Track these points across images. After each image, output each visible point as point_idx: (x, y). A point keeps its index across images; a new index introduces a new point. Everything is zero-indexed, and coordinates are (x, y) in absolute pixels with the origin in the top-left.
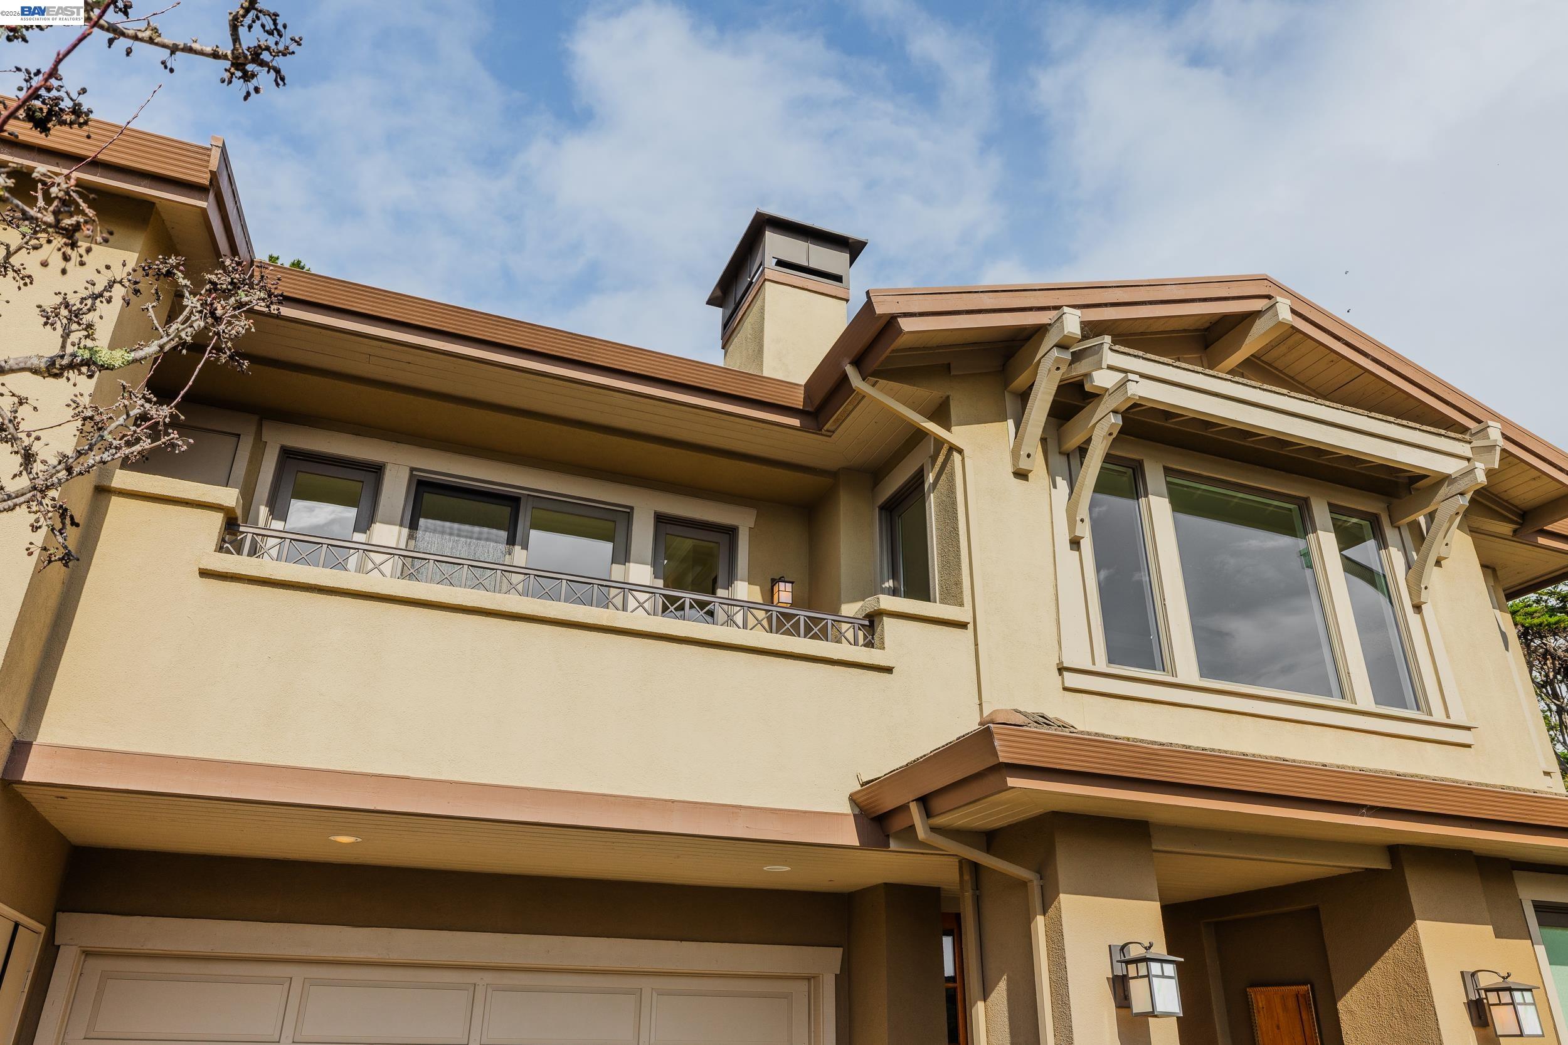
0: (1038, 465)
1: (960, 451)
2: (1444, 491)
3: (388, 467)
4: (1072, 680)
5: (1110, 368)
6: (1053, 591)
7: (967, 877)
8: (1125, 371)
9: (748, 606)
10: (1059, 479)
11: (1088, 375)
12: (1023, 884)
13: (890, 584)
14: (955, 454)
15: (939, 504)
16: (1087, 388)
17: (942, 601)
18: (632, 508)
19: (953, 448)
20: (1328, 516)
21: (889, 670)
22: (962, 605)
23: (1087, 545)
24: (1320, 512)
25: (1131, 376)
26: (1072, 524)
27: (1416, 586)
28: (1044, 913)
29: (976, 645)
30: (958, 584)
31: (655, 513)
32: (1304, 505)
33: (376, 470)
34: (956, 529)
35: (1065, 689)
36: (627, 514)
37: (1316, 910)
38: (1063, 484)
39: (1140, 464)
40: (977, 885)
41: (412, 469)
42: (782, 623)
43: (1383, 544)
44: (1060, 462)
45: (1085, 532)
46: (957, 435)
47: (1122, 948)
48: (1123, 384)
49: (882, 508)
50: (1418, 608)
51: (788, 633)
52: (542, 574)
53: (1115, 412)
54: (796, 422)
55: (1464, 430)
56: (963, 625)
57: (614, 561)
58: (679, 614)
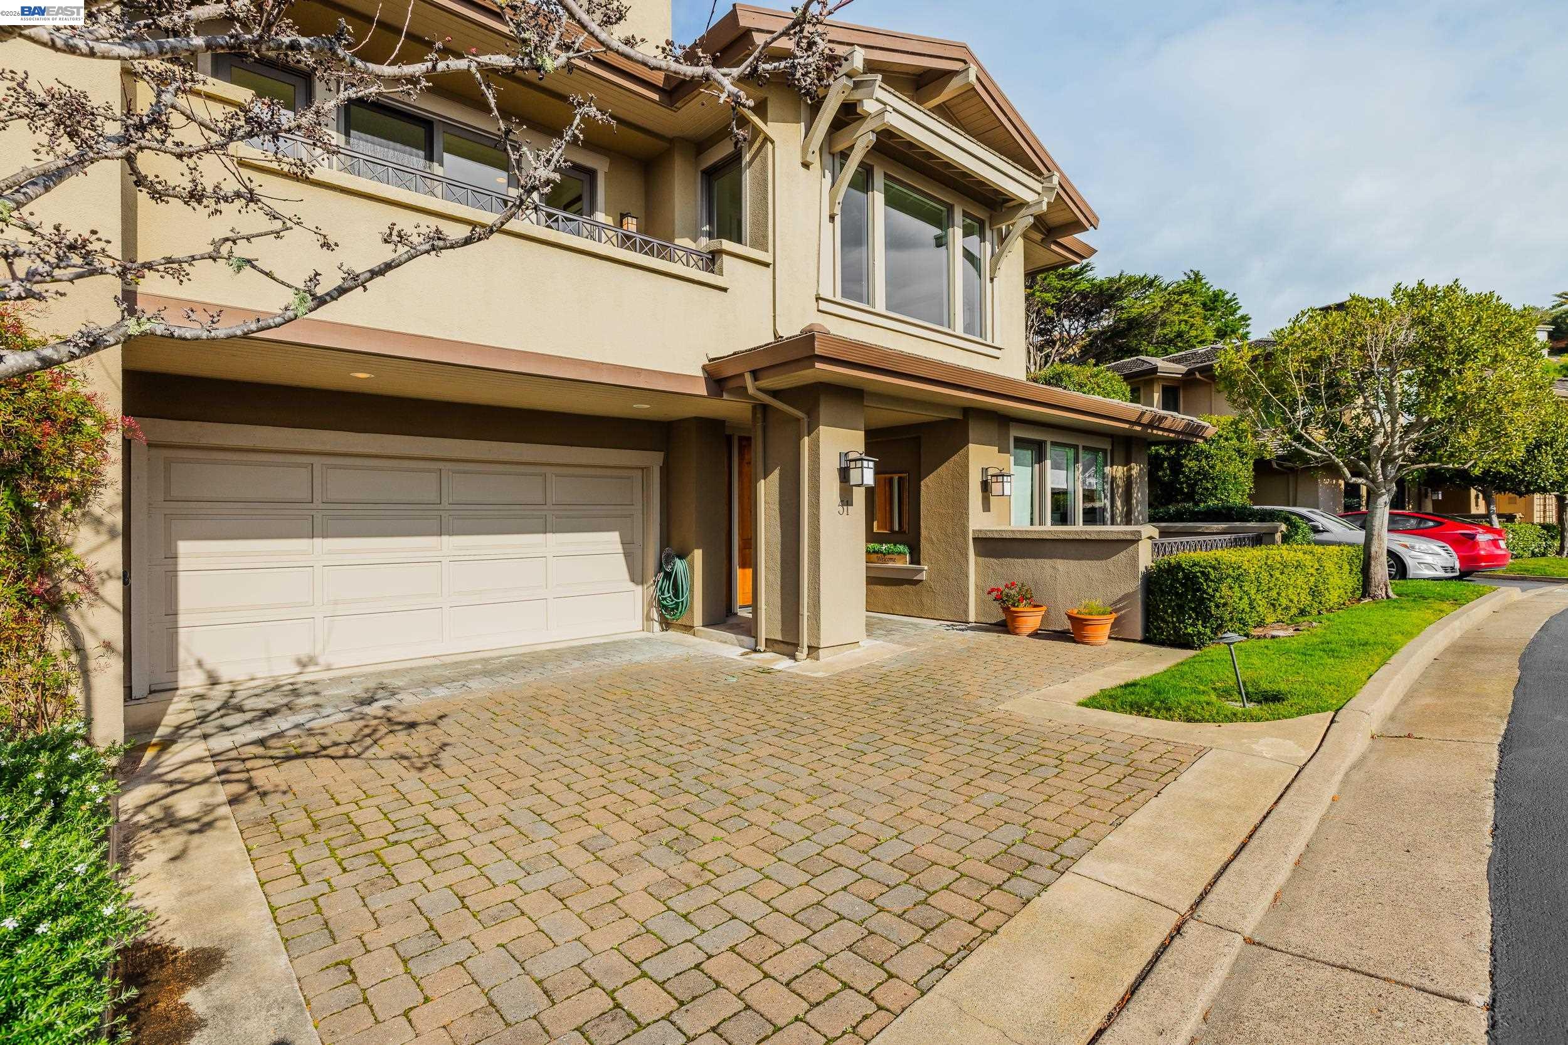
0: (815, 160)
1: (772, 142)
2: (1023, 212)
4: (823, 306)
5: (877, 100)
6: (816, 248)
7: (759, 415)
8: (885, 104)
9: (604, 227)
10: (827, 172)
11: (860, 101)
12: (798, 420)
13: (706, 228)
14: (769, 144)
15: (754, 178)
16: (859, 110)
17: (752, 246)
19: (767, 139)
20: (961, 218)
21: (725, 290)
22: (767, 251)
23: (838, 219)
24: (958, 217)
25: (889, 108)
26: (832, 205)
27: (994, 269)
28: (809, 435)
29: (774, 278)
30: (765, 237)
32: (950, 208)
33: (306, 77)
34: (766, 199)
35: (819, 311)
37: (919, 438)
38: (828, 175)
39: (872, 167)
40: (765, 419)
42: (626, 241)
43: (983, 239)
44: (828, 159)
45: (838, 210)
46: (771, 129)
47: (846, 454)
48: (882, 113)
49: (704, 172)
50: (992, 280)
51: (628, 248)
52: (451, 183)
53: (873, 131)
54: (656, 97)
55: (1040, 174)
56: (767, 265)
58: (554, 225)
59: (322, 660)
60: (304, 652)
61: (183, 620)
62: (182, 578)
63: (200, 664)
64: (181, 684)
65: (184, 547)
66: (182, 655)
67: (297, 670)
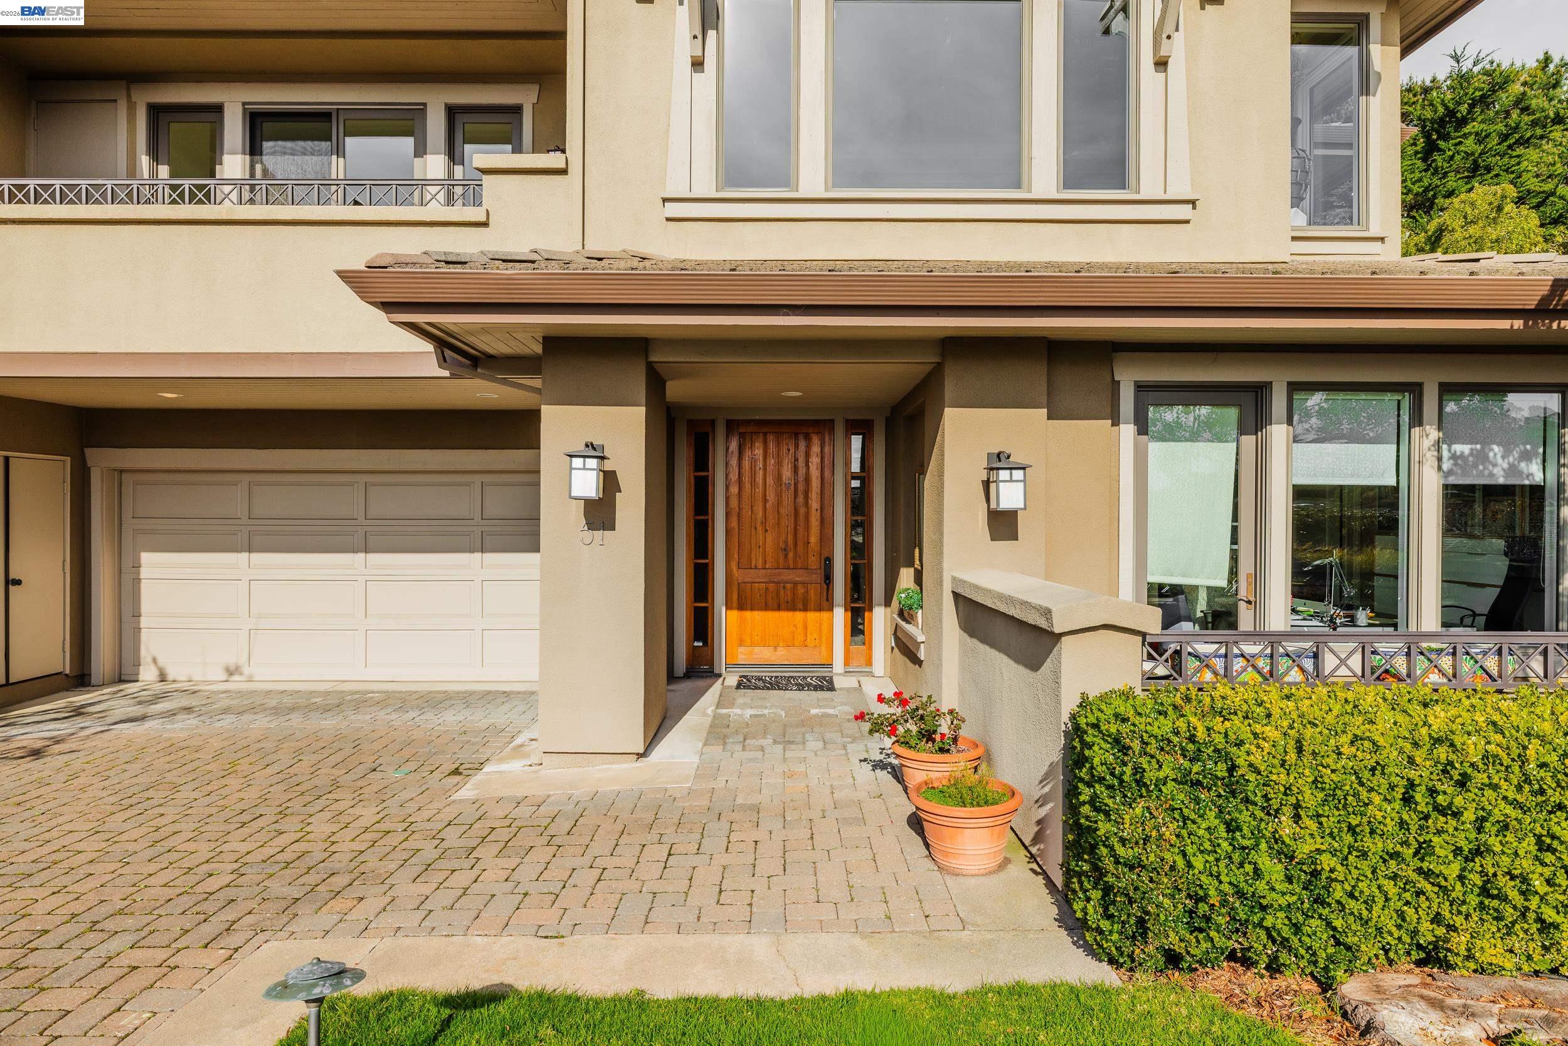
3: (226, 105)
4: (676, 209)
18: (425, 105)
21: (484, 224)
22: (565, 151)
23: (711, 64)
27: (1159, 37)
31: (446, 105)
33: (218, 109)
35: (668, 219)
36: (421, 110)
41: (244, 104)
50: (1163, 65)
56: (562, 172)
57: (416, 156)
59: (246, 670)
60: (232, 661)
61: (144, 622)
62: (145, 587)
63: (155, 660)
64: (141, 677)
65: (146, 558)
66: (143, 652)
67: (224, 677)
